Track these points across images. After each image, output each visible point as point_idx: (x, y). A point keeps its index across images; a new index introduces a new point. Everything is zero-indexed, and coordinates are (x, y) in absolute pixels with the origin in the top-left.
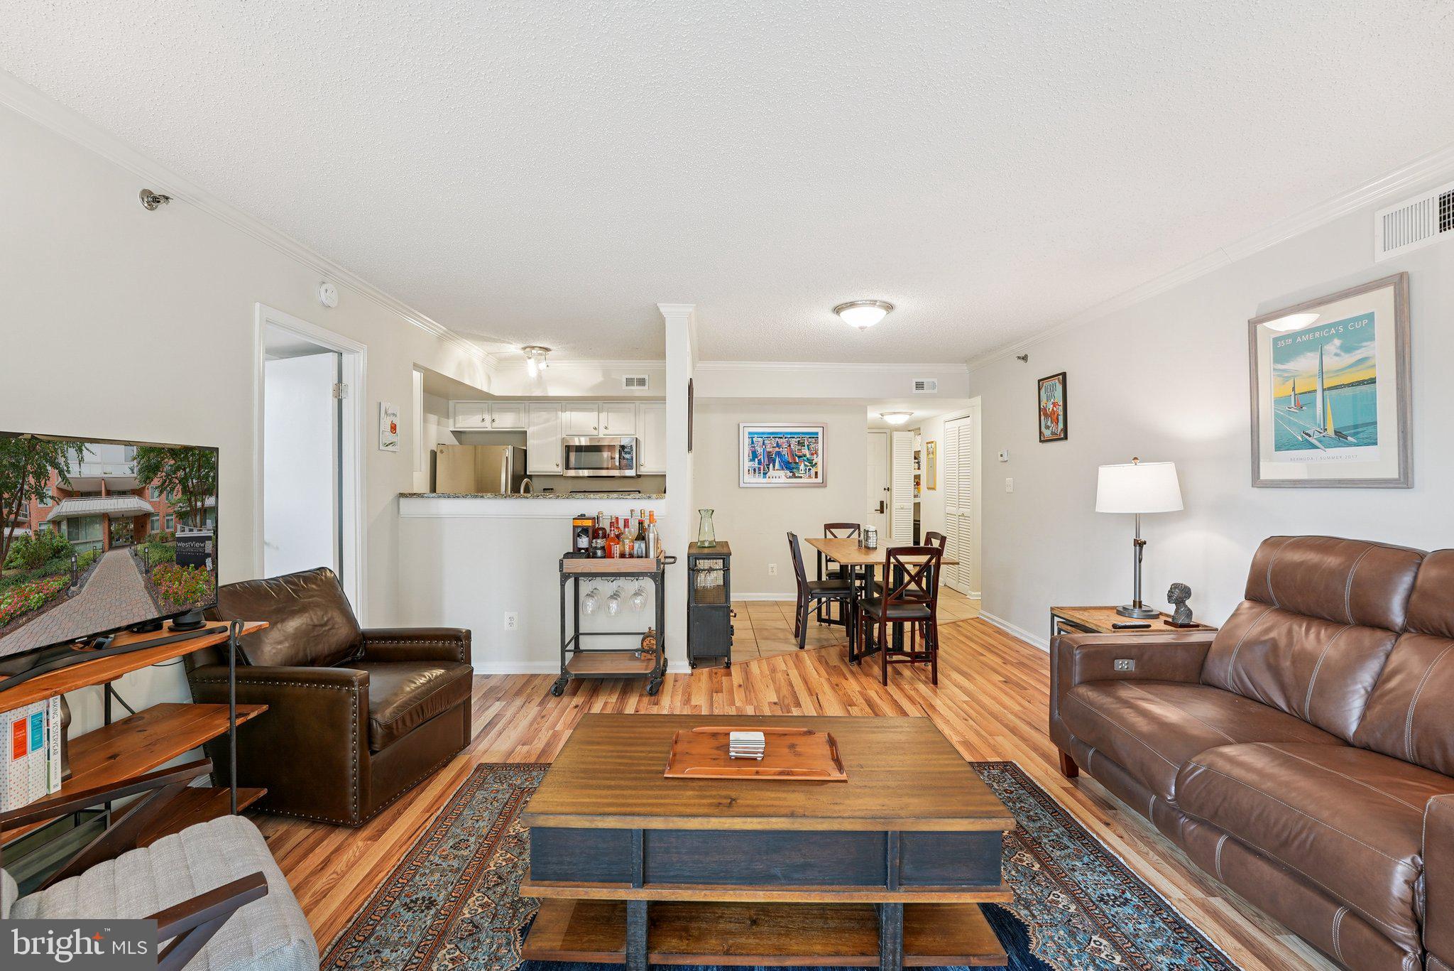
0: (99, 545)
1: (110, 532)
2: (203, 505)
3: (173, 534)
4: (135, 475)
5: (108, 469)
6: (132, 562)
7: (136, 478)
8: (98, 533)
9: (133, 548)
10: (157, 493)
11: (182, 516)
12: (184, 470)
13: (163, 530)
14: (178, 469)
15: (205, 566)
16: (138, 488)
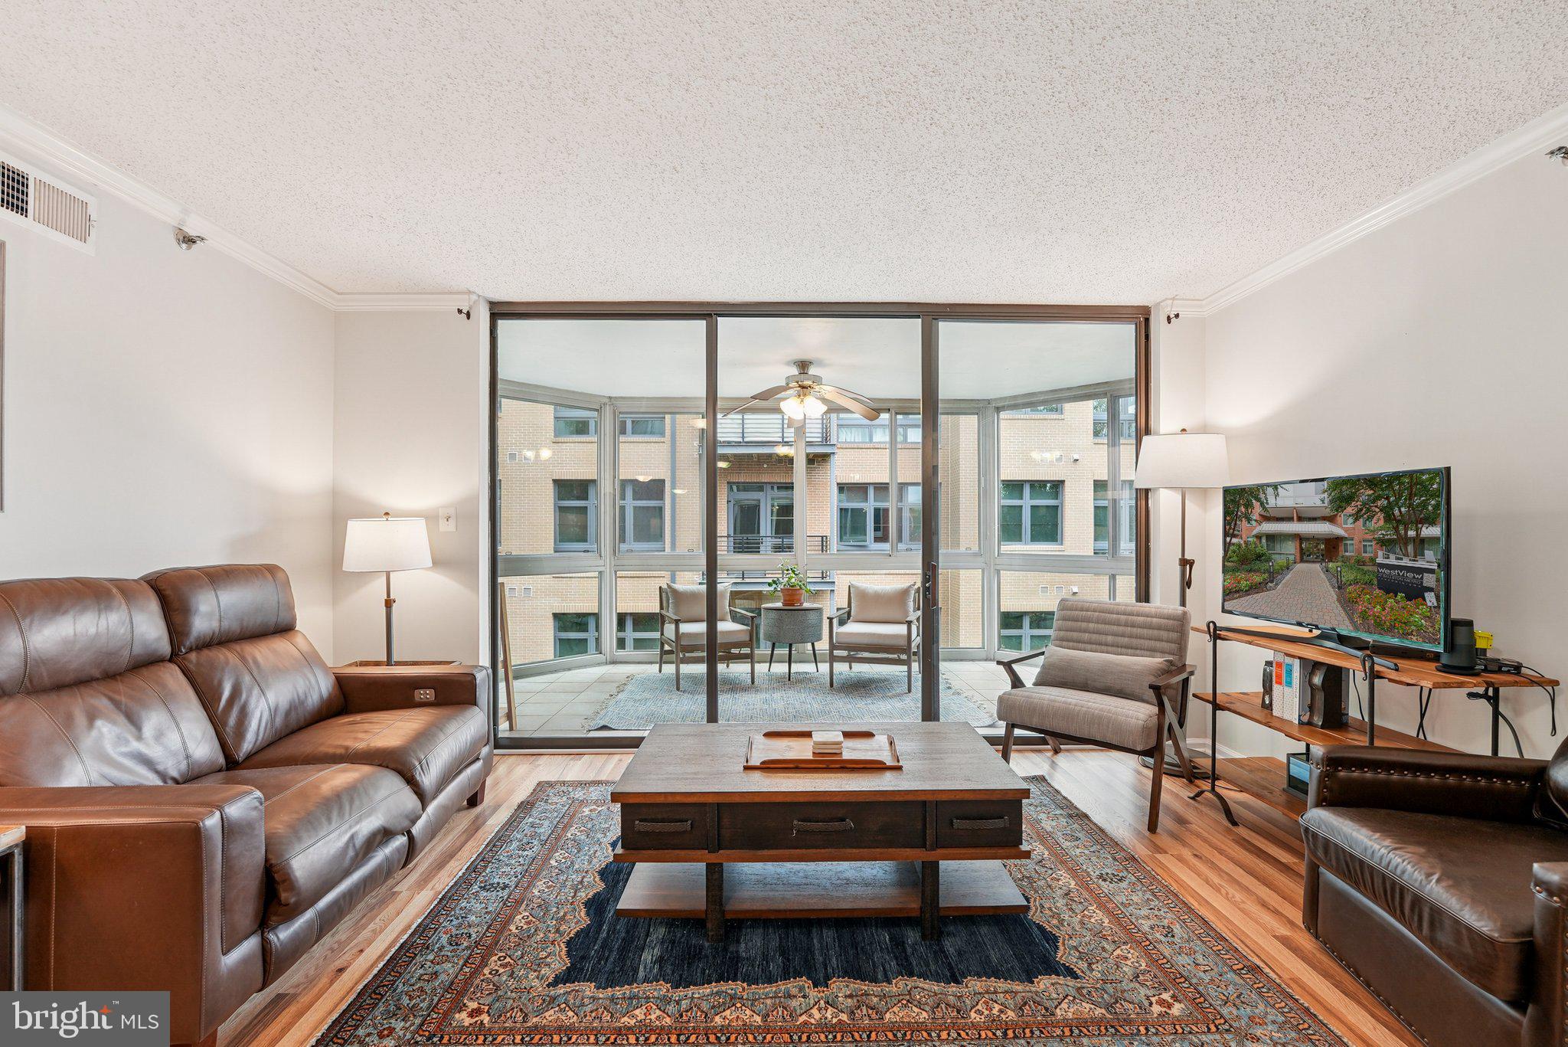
0: (1292, 558)
1: (1301, 549)
2: (1418, 535)
3: (1373, 560)
4: (1326, 505)
5: (1300, 501)
6: (1323, 576)
7: (1326, 508)
8: (1291, 548)
9: (1324, 564)
10: (1351, 520)
11: (1383, 543)
12: (1387, 498)
13: (1360, 554)
14: (1379, 497)
15: (1424, 599)
16: (1328, 515)
